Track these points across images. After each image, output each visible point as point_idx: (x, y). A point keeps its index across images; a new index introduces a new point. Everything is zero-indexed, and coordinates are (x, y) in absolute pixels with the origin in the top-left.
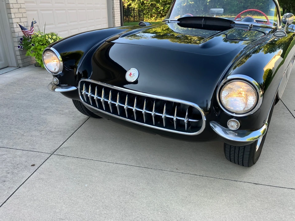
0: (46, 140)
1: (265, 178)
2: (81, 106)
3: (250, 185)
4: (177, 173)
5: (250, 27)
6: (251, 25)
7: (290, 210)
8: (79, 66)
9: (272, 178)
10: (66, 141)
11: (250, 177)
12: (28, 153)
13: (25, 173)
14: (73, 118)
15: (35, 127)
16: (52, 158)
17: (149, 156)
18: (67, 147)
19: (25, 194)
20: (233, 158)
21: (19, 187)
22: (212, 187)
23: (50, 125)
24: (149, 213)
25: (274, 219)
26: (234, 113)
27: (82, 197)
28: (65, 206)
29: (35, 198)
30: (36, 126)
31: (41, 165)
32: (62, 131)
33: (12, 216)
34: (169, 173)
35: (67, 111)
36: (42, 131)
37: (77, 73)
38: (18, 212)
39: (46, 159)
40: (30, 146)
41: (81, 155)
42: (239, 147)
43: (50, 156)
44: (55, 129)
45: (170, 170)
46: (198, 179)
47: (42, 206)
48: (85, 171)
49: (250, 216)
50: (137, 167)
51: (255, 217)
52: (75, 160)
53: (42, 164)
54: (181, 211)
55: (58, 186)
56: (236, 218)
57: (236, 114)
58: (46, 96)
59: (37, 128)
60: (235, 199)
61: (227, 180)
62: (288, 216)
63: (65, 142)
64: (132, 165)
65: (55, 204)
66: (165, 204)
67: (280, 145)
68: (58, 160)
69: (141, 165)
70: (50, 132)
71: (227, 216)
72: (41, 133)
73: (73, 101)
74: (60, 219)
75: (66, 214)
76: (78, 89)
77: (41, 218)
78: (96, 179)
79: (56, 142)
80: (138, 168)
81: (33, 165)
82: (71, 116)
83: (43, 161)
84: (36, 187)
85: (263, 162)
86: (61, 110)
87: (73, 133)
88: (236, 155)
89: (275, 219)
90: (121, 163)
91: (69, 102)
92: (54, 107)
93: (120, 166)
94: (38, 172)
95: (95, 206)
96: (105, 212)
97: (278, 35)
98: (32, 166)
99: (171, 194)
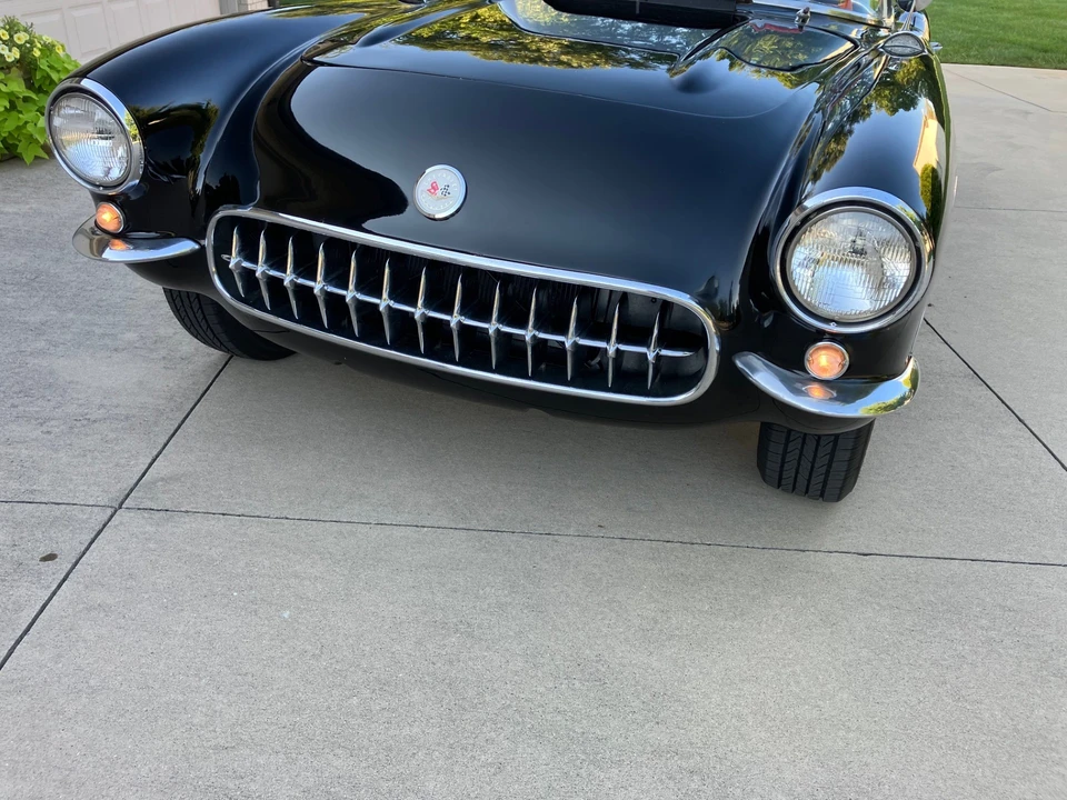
0: (74, 457)
1: (888, 532)
2: (204, 317)
3: (848, 559)
4: (606, 540)
5: (800, 17)
6: (805, 12)
7: (982, 628)
8: (206, 158)
9: (907, 531)
10: (160, 453)
11: (841, 535)
12: (11, 511)
13: (22, 591)
14: (162, 364)
15: (14, 406)
16: (121, 523)
17: (494, 488)
18: (171, 478)
19: (47, 672)
20: (793, 475)
21: (14, 648)
22: (731, 579)
23: (75, 396)
24: (542, 689)
25: (943, 663)
26: (833, 321)
27: (282, 657)
28: (225, 701)
29: (92, 682)
30: (16, 401)
31: (84, 553)
32: (134, 416)
33: (17, 762)
34: (578, 542)
35: (131, 336)
36: (50, 419)
37: (199, 187)
38: (37, 744)
39: (97, 528)
40: (13, 485)
41: (237, 504)
42: (819, 437)
43: (112, 516)
44: (102, 411)
45: (578, 530)
46: (680, 555)
47: (129, 708)
48: (267, 563)
49: (869, 660)
50: (461, 532)
51: (882, 660)
52: (217, 525)
53: (87, 549)
54: (650, 670)
55: (174, 628)
56: (827, 671)
57: (839, 323)
58: (24, 280)
59: (21, 408)
60: (812, 610)
61: (772, 551)
62: (980, 649)
63: (157, 456)
64: (440, 524)
65: (180, 698)
66: (588, 652)
67: (908, 421)
68: (148, 528)
69: (474, 524)
70: (85, 422)
71: (798, 669)
72: (44, 428)
73: (170, 295)
74: (216, 748)
75: (238, 729)
76: (203, 248)
77: (139, 756)
78: (319, 587)
79: (123, 461)
80: (463, 534)
81: (51, 557)
82: (154, 355)
83: (89, 539)
84: (85, 641)
85: (869, 481)
86: (104, 335)
87: (183, 422)
88: (805, 465)
89: (945, 660)
90: (399, 519)
91: (131, 302)
92: (73, 323)
93: (398, 533)
94: (79, 583)
95: (340, 685)
96: (386, 704)
97: (900, 50)
98: (44, 559)
99: (602, 613)
